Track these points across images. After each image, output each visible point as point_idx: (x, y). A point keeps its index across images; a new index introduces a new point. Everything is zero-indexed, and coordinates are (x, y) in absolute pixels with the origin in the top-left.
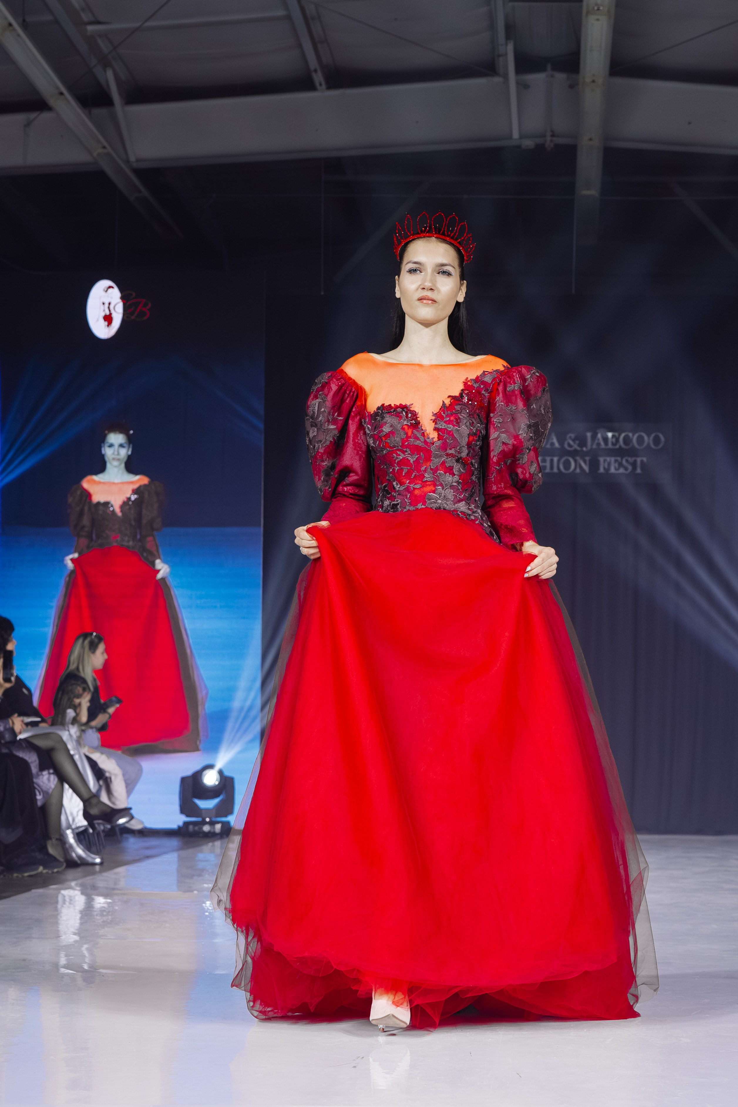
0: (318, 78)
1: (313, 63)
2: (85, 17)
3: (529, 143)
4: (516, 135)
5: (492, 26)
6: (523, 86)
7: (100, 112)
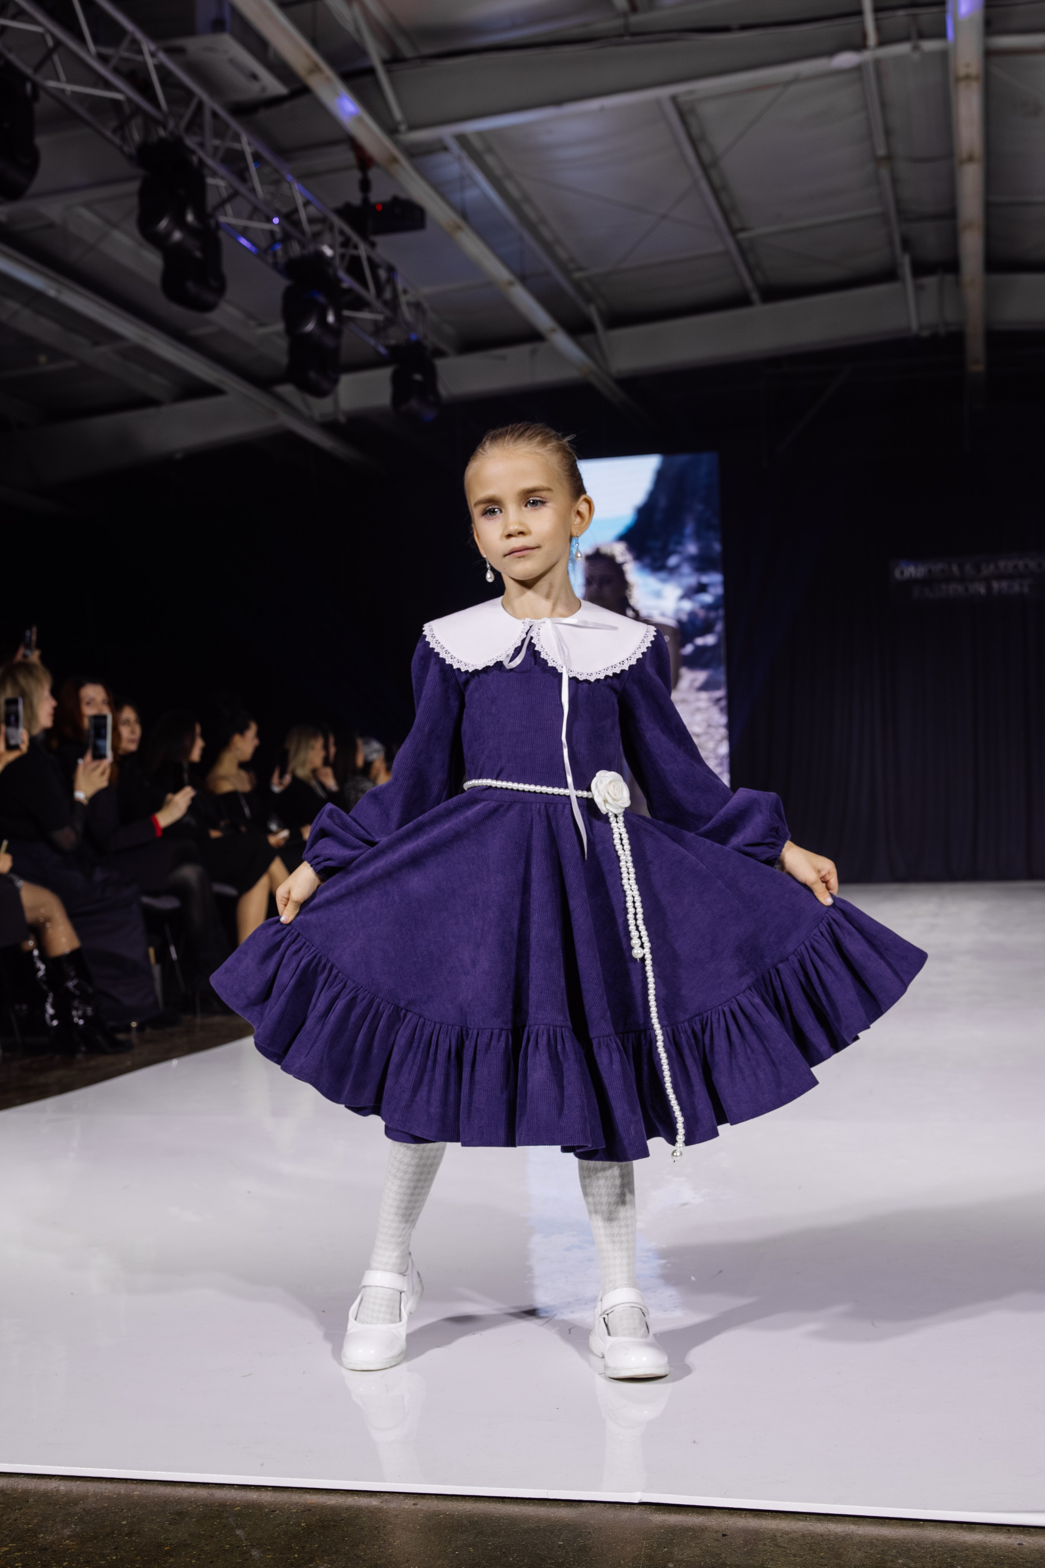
0: (755, 296)
1: (749, 283)
2: (571, 266)
3: (926, 333)
4: (914, 326)
5: (891, 243)
6: (919, 288)
7: (586, 338)
